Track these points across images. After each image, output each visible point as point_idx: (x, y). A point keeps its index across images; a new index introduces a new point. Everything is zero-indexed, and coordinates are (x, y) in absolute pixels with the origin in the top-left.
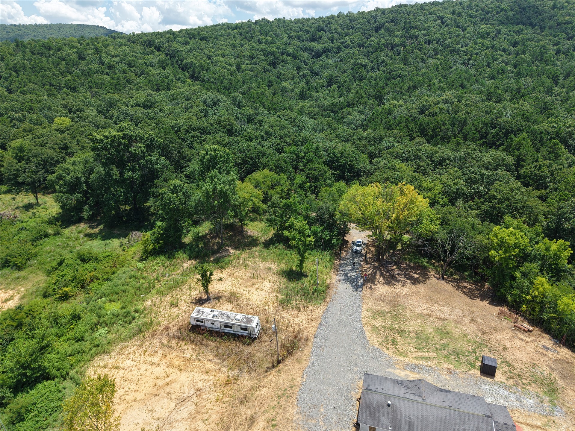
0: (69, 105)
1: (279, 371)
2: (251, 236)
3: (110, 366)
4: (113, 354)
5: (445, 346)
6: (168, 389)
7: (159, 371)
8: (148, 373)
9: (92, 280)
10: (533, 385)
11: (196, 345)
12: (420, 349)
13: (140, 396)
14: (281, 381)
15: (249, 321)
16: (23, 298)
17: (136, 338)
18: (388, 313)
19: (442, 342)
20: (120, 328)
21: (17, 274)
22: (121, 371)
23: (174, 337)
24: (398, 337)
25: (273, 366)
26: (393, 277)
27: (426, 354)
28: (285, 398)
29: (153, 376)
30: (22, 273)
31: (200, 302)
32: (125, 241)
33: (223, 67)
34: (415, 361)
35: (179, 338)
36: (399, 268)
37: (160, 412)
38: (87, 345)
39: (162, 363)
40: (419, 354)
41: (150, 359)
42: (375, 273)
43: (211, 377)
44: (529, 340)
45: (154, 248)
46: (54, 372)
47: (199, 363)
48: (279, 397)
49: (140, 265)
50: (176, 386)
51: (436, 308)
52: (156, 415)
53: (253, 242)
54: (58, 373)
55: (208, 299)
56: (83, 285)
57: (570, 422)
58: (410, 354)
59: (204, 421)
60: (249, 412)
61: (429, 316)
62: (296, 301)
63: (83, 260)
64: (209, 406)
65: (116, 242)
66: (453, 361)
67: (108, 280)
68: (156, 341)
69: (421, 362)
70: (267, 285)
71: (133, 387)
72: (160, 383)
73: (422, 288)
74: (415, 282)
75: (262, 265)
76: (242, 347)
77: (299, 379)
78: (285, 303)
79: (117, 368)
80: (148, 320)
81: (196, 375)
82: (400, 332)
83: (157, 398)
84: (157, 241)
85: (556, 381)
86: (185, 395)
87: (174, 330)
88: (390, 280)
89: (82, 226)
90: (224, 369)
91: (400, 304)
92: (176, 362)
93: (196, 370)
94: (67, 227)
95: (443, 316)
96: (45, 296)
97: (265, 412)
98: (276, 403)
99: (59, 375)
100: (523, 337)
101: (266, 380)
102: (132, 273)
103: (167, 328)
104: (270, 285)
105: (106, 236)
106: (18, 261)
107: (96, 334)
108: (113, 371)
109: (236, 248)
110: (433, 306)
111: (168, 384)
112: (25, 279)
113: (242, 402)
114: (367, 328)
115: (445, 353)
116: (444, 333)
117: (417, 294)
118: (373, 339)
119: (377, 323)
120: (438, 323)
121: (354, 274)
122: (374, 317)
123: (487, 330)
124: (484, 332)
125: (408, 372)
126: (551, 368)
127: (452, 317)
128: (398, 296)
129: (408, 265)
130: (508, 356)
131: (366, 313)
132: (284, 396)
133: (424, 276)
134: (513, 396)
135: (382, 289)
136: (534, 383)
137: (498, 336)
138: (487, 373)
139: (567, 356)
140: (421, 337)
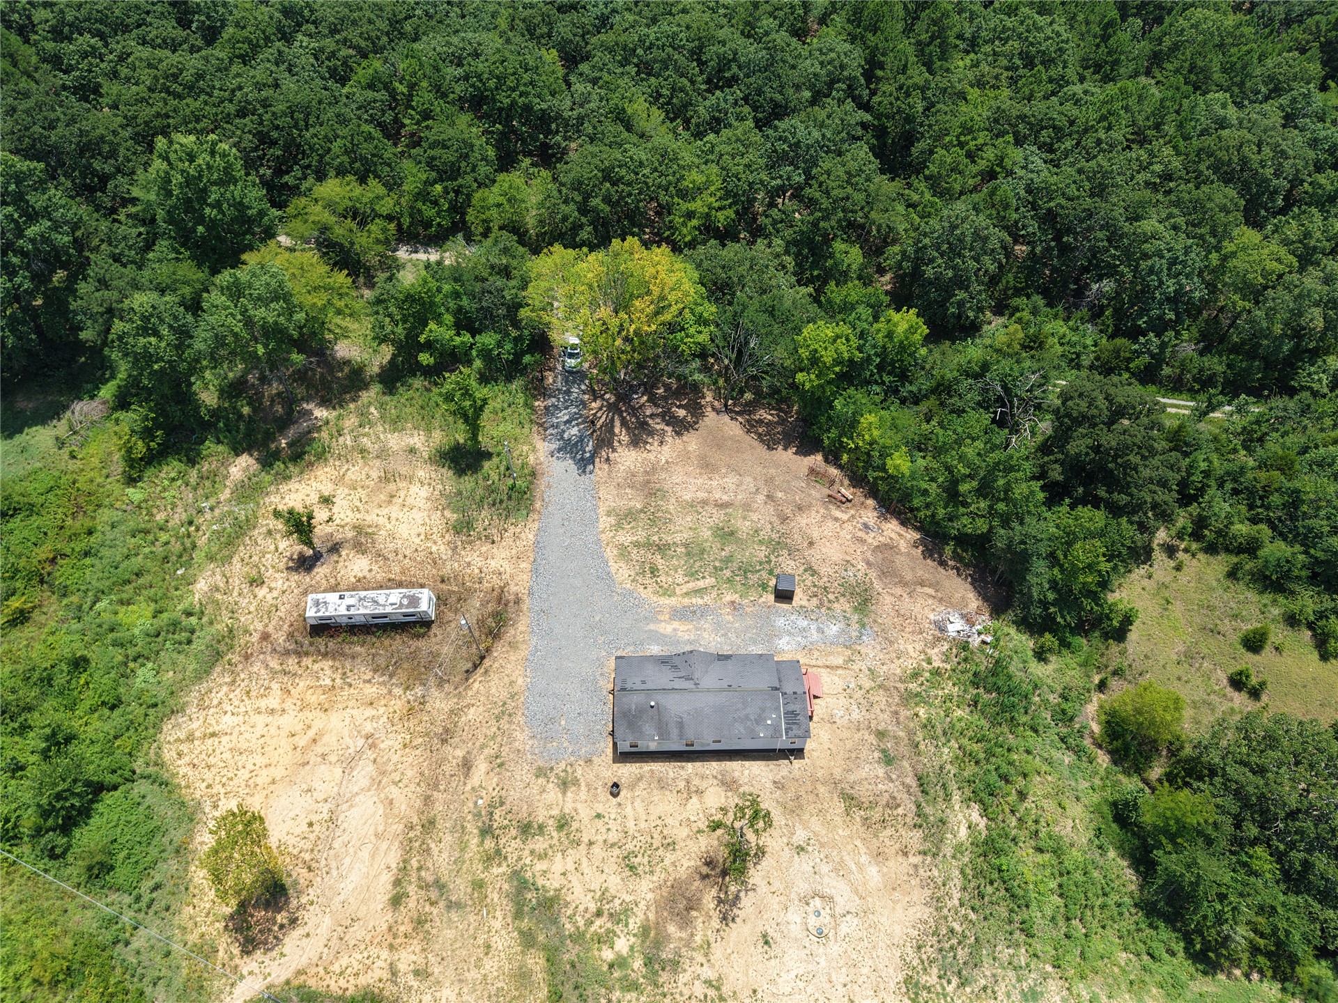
1: (486, 671)
2: (347, 362)
3: (197, 734)
4: (191, 710)
5: (728, 560)
6: (319, 749)
7: (289, 721)
8: (273, 730)
9: (52, 563)
10: (842, 600)
11: (334, 659)
12: (692, 575)
14: (493, 690)
15: (414, 601)
17: (218, 669)
18: (642, 511)
19: (723, 553)
20: (175, 655)
22: (225, 739)
23: (287, 653)
24: (659, 561)
26: (643, 425)
27: (701, 584)
28: (506, 717)
29: (284, 733)
34: (686, 601)
35: (298, 654)
36: (653, 400)
37: (322, 790)
38: (135, 710)
39: (288, 705)
40: (691, 585)
41: (263, 703)
42: (612, 420)
43: (382, 710)
44: (845, 517)
45: (149, 450)
46: (110, 779)
47: (352, 691)
48: (498, 719)
49: (135, 494)
50: (330, 740)
51: (715, 483)
52: (321, 797)
53: (354, 377)
54: (115, 779)
55: (317, 557)
56: (40, 578)
57: (879, 647)
58: (678, 591)
59: (395, 783)
60: (459, 753)
61: (705, 502)
62: (484, 517)
64: (395, 758)
65: (41, 437)
66: (739, 587)
67: (87, 554)
68: (257, 667)
69: (694, 601)
70: (419, 494)
71: (259, 760)
72: (302, 741)
73: (692, 442)
74: (681, 427)
75: (395, 441)
76: (415, 644)
77: (520, 681)
78: (463, 528)
79: (213, 735)
80: (220, 627)
81: (355, 712)
82: (662, 548)
83: (307, 767)
84: (148, 434)
85: (872, 583)
86: (351, 751)
87: (280, 638)
88: (640, 434)
90: (398, 691)
91: (658, 486)
92: (313, 698)
93: (350, 704)
95: (725, 498)
97: (483, 747)
98: (494, 729)
99: (120, 780)
100: (838, 514)
101: (470, 693)
103: (265, 637)
104: (424, 492)
105: (9, 424)
107: (138, 683)
108: (209, 742)
109: (325, 402)
110: (710, 479)
111: (314, 741)
113: (444, 741)
114: (610, 553)
115: (728, 573)
116: (726, 534)
117: (685, 456)
118: (622, 572)
119: (625, 538)
120: (718, 516)
121: (575, 431)
122: (618, 526)
123: (788, 512)
124: (784, 519)
125: (676, 624)
126: (869, 563)
127: (739, 497)
128: (654, 469)
129: (667, 387)
130: (814, 556)
131: (605, 522)
132: (503, 714)
133: (696, 410)
134: (813, 627)
135: (627, 458)
136: (844, 595)
137: (803, 520)
138: (784, 596)
139: (893, 535)
140: (694, 551)
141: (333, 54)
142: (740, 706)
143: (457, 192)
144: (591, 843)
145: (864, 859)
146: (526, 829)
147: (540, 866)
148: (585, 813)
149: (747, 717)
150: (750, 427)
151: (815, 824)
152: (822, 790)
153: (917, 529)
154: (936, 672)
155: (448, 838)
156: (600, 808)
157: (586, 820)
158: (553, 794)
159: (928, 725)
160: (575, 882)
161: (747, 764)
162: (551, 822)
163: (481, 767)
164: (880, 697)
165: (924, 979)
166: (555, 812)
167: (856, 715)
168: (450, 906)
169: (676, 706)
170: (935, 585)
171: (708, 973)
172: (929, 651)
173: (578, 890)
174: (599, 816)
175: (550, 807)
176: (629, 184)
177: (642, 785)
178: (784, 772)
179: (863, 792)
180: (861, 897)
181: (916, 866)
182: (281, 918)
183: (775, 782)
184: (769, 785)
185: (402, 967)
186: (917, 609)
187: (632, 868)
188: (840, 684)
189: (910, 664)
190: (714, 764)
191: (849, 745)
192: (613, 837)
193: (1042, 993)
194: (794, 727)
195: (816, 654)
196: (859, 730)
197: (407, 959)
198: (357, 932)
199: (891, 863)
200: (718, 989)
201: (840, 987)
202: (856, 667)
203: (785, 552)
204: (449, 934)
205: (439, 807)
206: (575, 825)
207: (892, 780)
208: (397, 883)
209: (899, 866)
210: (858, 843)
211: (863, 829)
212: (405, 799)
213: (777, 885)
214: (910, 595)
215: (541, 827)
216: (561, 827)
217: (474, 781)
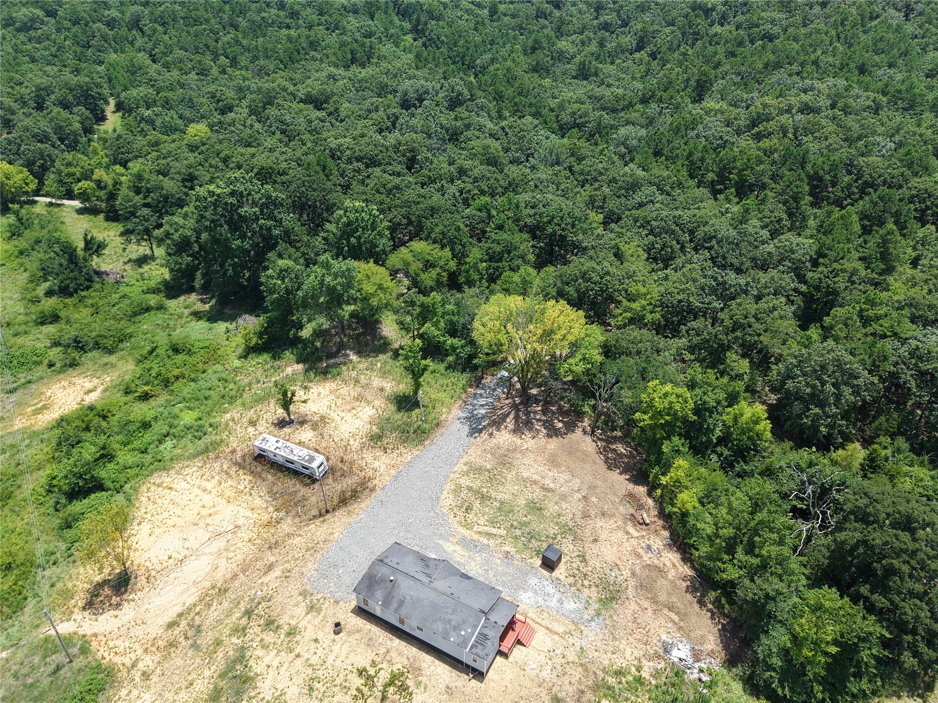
0: (218, 94)
1: (324, 521)
2: (386, 338)
3: (164, 485)
4: (172, 472)
5: (525, 524)
6: (208, 520)
7: (208, 499)
8: (198, 499)
9: (177, 378)
10: (593, 589)
11: (254, 477)
12: (493, 523)
13: (180, 522)
14: (319, 533)
15: (312, 459)
16: (105, 390)
17: (201, 458)
18: (488, 471)
19: (524, 519)
20: (189, 442)
21: (107, 359)
22: (174, 493)
23: (236, 463)
24: (477, 504)
25: (321, 515)
26: (528, 424)
27: (494, 531)
28: (312, 551)
29: (201, 504)
30: (113, 359)
31: (282, 424)
32: (232, 326)
33: (467, 11)
34: (476, 537)
35: (240, 465)
36: (544, 412)
37: (192, 542)
38: (148, 458)
40: (486, 529)
41: (205, 484)
42: (509, 413)
43: (256, 515)
44: (636, 534)
45: (257, 344)
46: (108, 484)
47: (250, 498)
48: (308, 550)
49: (237, 363)
50: (218, 518)
51: (551, 474)
52: (187, 545)
53: (383, 346)
54: (111, 486)
55: (291, 422)
56: (166, 383)
57: (601, 636)
58: (475, 529)
59: (228, 559)
60: (272, 559)
61: (535, 482)
62: (391, 438)
63: (176, 350)
64: (239, 545)
65: (221, 327)
66: (520, 545)
67: (193, 380)
68: (217, 465)
69: (481, 539)
70: (367, 412)
71: (178, 511)
72: (204, 512)
73: (554, 444)
74: (553, 432)
75: (377, 382)
76: (298, 486)
77: (336, 535)
78: (376, 439)
79: (170, 488)
80: (218, 438)
81: (241, 510)
82: (484, 498)
83: (195, 527)
84: (260, 335)
85: (627, 588)
86: (222, 530)
87: (239, 454)
88: (523, 426)
89: (194, 297)
90: (271, 509)
91: (510, 460)
92: (228, 493)
93: (243, 505)
94: (175, 297)
95: (552, 486)
96: (127, 392)
97: (288, 561)
98: (301, 555)
99: (112, 488)
100: (631, 530)
101: (306, 528)
102: (224, 375)
103: (234, 451)
104: (371, 412)
105: (213, 317)
106: (109, 343)
107: (162, 447)
108: (166, 491)
109: (359, 353)
110: (550, 470)
111: (210, 515)
112: (113, 366)
113: (270, 548)
114: (449, 486)
115: (518, 532)
116: (535, 508)
117: (542, 450)
118: (447, 500)
119: (465, 482)
120: (537, 494)
121: (483, 411)
122: (467, 473)
123: (593, 513)
124: (586, 516)
125: (458, 548)
126: (633, 574)
127: (562, 489)
128: (515, 450)
129: (560, 408)
130: (592, 550)
131: (461, 467)
132: (312, 549)
133: (570, 427)
134: (557, 596)
135: (504, 437)
136: (597, 586)
137: (600, 523)
138: (549, 565)
139: (668, 563)
140: (506, 509)
141: (469, 191)
142: (450, 611)
143: (496, 269)
144: (298, 656)
146: (270, 624)
147: (259, 652)
148: (309, 634)
149: (449, 621)
150: (604, 451)
153: (693, 567)
154: (639, 680)
155: (226, 605)
156: (320, 635)
157: (307, 639)
158: (301, 610)
160: (270, 676)
161: (437, 662)
162: (286, 627)
163: (277, 572)
164: (576, 674)
166: (293, 622)
167: (546, 674)
168: (195, 646)
169: (406, 588)
170: (683, 616)
172: (644, 661)
173: (268, 682)
174: (316, 640)
175: (292, 617)
176: (595, 283)
177: (357, 636)
178: (460, 683)
182: (115, 600)
183: (448, 687)
184: (442, 687)
185: (141, 666)
186: (654, 625)
187: (311, 689)
188: (549, 644)
189: (619, 662)
190: (414, 649)
191: (525, 692)
192: (314, 660)
194: (480, 647)
195: (546, 615)
196: (540, 686)
197: (147, 662)
198: (138, 631)
202: (571, 641)
203: (571, 538)
204: (179, 662)
205: (237, 583)
206: (298, 638)
208: (180, 615)
212: (225, 568)
214: (655, 612)
215: (278, 627)
216: (289, 634)
217: (266, 579)
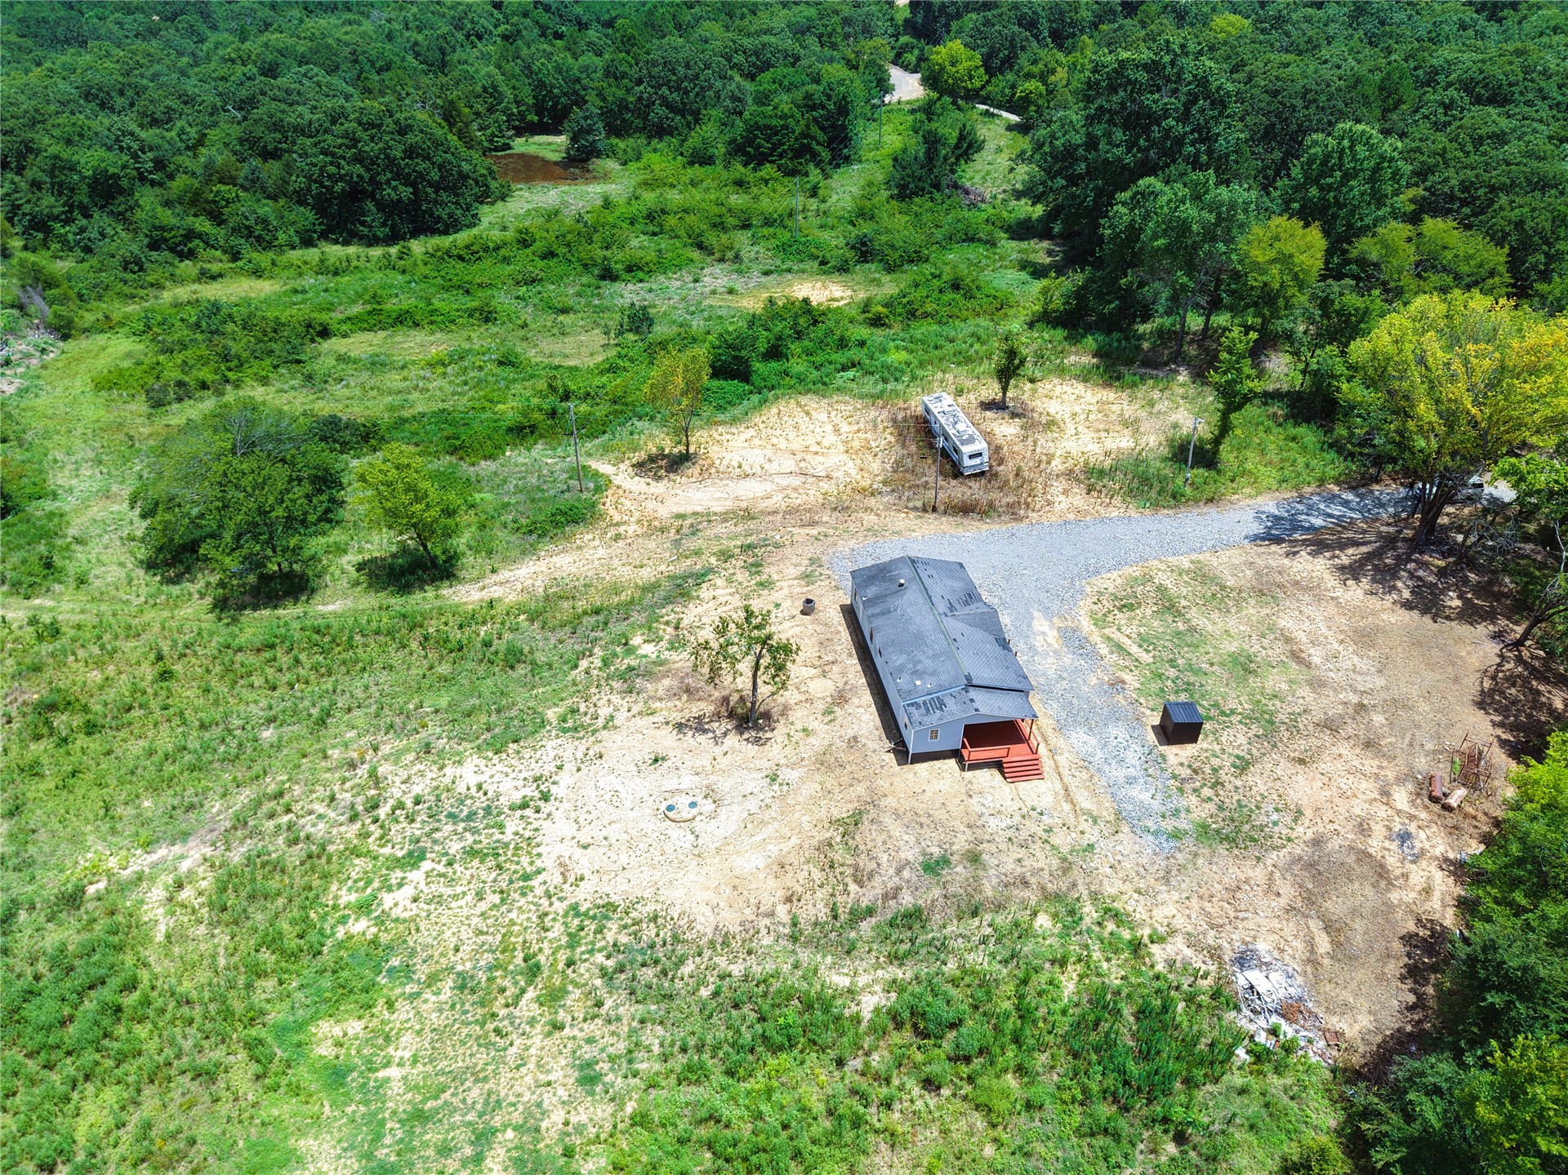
1: (921, 516)
3: (806, 408)
4: (826, 400)
5: (1197, 672)
6: (809, 457)
7: (831, 439)
8: (822, 435)
9: (926, 316)
10: (1210, 806)
11: (898, 441)
12: (1144, 640)
13: (783, 444)
14: (900, 523)
16: (849, 303)
17: (867, 400)
18: (1223, 588)
19: (1205, 666)
20: (871, 381)
21: (880, 275)
22: (806, 418)
23: (894, 420)
24: (1147, 610)
25: (925, 510)
26: (1387, 573)
27: (1135, 649)
28: (871, 533)
29: (820, 440)
30: (886, 277)
31: (988, 406)
34: (1096, 639)
35: (896, 424)
37: (772, 466)
38: (815, 374)
39: (846, 435)
40: (1126, 641)
41: (843, 425)
42: (1366, 544)
43: (858, 476)
44: (1402, 806)
45: (1061, 315)
47: (871, 458)
48: (868, 530)
49: (1016, 328)
50: (820, 460)
51: (1336, 647)
52: (767, 466)
54: (758, 383)
55: (1003, 408)
57: (1144, 860)
58: (1108, 631)
59: (786, 496)
60: (823, 518)
61: (1288, 640)
64: (811, 492)
66: (1154, 687)
67: (941, 324)
68: (874, 414)
69: (1101, 646)
70: (1120, 442)
71: (792, 435)
72: (814, 448)
74: (1423, 604)
75: (1179, 417)
77: (917, 534)
78: (1094, 474)
79: (808, 413)
80: (906, 390)
81: (850, 464)
82: (1171, 610)
83: (791, 456)
84: (1068, 298)
85: (1275, 848)
86: (812, 472)
87: (907, 413)
88: (1367, 572)
90: (880, 479)
91: (1281, 595)
92: (856, 443)
93: (858, 460)
95: (1316, 660)
96: (864, 311)
97: (836, 528)
98: (856, 530)
99: (757, 385)
100: (1401, 795)
101: (893, 513)
103: (904, 409)
104: (1126, 445)
107: (840, 373)
108: (802, 413)
109: (1197, 377)
110: (1342, 642)
111: (817, 453)
112: (879, 284)
113: (835, 509)
114: (1133, 571)
115: (1172, 673)
116: (1244, 666)
117: (1363, 614)
118: (1109, 581)
119: (1165, 579)
120: (1271, 654)
122: (1181, 571)
123: (1348, 731)
124: (1328, 726)
126: (1318, 843)
128: (1309, 589)
129: (1491, 583)
130: (1276, 766)
131: (1180, 561)
132: (874, 532)
133: (1474, 615)
135: (1311, 566)
136: (1221, 808)
137: (1345, 750)
138: (1171, 734)
139: (1417, 879)
140: (1188, 638)
145: (773, 849)
146: (755, 567)
147: (720, 582)
148: (778, 596)
149: (917, 662)
150: (1505, 678)
151: (811, 788)
152: (860, 789)
155: (740, 528)
156: (786, 604)
157: (771, 598)
158: (795, 572)
159: (1022, 931)
160: (706, 606)
161: (873, 709)
162: (764, 577)
163: (815, 531)
164: (1043, 861)
165: (613, 926)
166: (775, 577)
167: (995, 823)
168: (677, 543)
169: (909, 600)
170: (1345, 955)
171: (621, 717)
172: (1180, 939)
173: (700, 610)
174: (778, 606)
175: (780, 573)
177: (819, 628)
178: (871, 745)
179: (868, 835)
180: (718, 850)
181: (772, 914)
182: (662, 472)
183: (855, 738)
184: (850, 733)
185: (622, 529)
186: (1264, 921)
188: (1044, 803)
189: (1133, 907)
190: (864, 680)
191: (940, 815)
193: (592, 1093)
195: (1085, 775)
196: (969, 826)
197: (630, 529)
198: (651, 505)
199: (772, 882)
200: (605, 727)
201: (604, 833)
202: (1085, 827)
203: (1258, 731)
204: (652, 545)
205: (769, 519)
206: (766, 592)
207: (899, 871)
208: (695, 514)
209: (770, 892)
210: (795, 840)
211: (815, 842)
212: (772, 503)
213: (724, 762)
214: (1290, 909)
215: (758, 573)
216: (761, 584)
217: (796, 530)
